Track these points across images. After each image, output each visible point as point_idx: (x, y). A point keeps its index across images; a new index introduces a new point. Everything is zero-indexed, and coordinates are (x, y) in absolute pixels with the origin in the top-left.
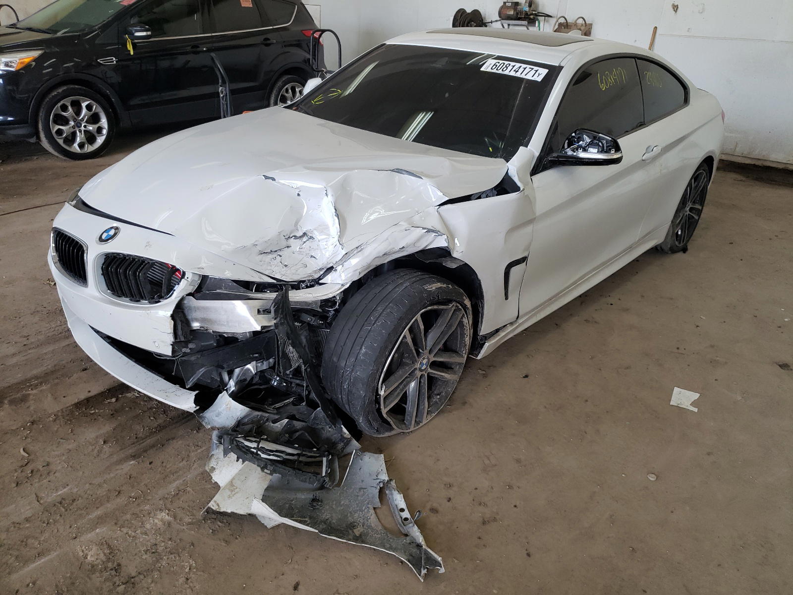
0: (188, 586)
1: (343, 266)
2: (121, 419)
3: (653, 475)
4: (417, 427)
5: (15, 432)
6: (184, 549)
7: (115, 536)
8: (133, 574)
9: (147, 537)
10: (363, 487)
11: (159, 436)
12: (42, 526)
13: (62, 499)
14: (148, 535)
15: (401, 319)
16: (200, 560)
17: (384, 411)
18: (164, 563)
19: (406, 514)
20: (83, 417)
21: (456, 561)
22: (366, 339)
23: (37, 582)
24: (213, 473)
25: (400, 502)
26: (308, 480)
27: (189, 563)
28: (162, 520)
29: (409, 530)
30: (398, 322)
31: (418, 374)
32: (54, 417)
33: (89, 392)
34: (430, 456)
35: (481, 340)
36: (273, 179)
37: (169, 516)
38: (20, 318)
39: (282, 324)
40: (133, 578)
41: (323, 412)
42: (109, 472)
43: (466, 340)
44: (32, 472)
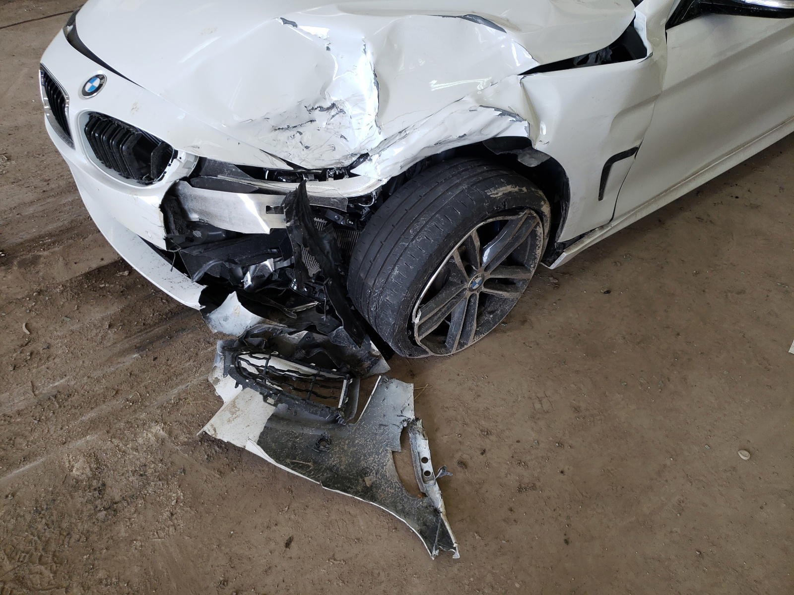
0: (172, 524)
1: (380, 156)
2: (131, 298)
3: (746, 453)
4: (460, 350)
5: (19, 302)
6: (174, 476)
7: (105, 448)
8: (117, 498)
9: (137, 454)
10: (384, 423)
11: (168, 325)
12: (33, 423)
13: (59, 392)
14: (139, 453)
15: (448, 237)
16: (188, 492)
17: (418, 339)
18: (150, 490)
19: (428, 467)
20: (92, 292)
21: (477, 537)
22: (401, 258)
23: (18, 493)
24: (217, 385)
25: (424, 449)
26: (319, 413)
27: (177, 494)
28: (156, 435)
29: (428, 489)
30: (444, 241)
31: (468, 294)
32: (62, 288)
33: (102, 259)
34: (470, 389)
35: (559, 248)
36: (294, 24)
37: (163, 431)
38: (43, 156)
39: (297, 227)
40: (116, 503)
41: (345, 332)
42: (109, 364)
43: (537, 253)
44: (31, 354)
